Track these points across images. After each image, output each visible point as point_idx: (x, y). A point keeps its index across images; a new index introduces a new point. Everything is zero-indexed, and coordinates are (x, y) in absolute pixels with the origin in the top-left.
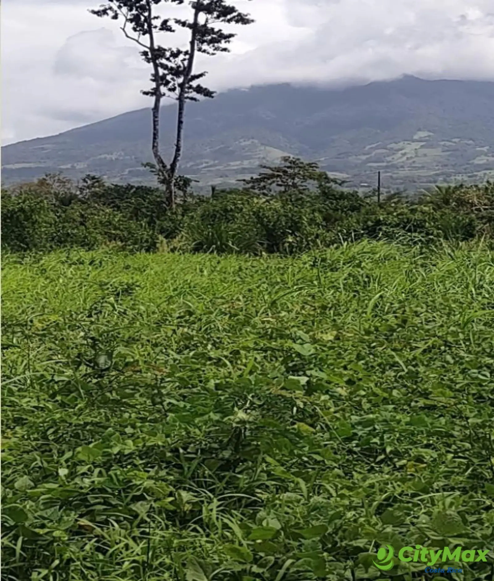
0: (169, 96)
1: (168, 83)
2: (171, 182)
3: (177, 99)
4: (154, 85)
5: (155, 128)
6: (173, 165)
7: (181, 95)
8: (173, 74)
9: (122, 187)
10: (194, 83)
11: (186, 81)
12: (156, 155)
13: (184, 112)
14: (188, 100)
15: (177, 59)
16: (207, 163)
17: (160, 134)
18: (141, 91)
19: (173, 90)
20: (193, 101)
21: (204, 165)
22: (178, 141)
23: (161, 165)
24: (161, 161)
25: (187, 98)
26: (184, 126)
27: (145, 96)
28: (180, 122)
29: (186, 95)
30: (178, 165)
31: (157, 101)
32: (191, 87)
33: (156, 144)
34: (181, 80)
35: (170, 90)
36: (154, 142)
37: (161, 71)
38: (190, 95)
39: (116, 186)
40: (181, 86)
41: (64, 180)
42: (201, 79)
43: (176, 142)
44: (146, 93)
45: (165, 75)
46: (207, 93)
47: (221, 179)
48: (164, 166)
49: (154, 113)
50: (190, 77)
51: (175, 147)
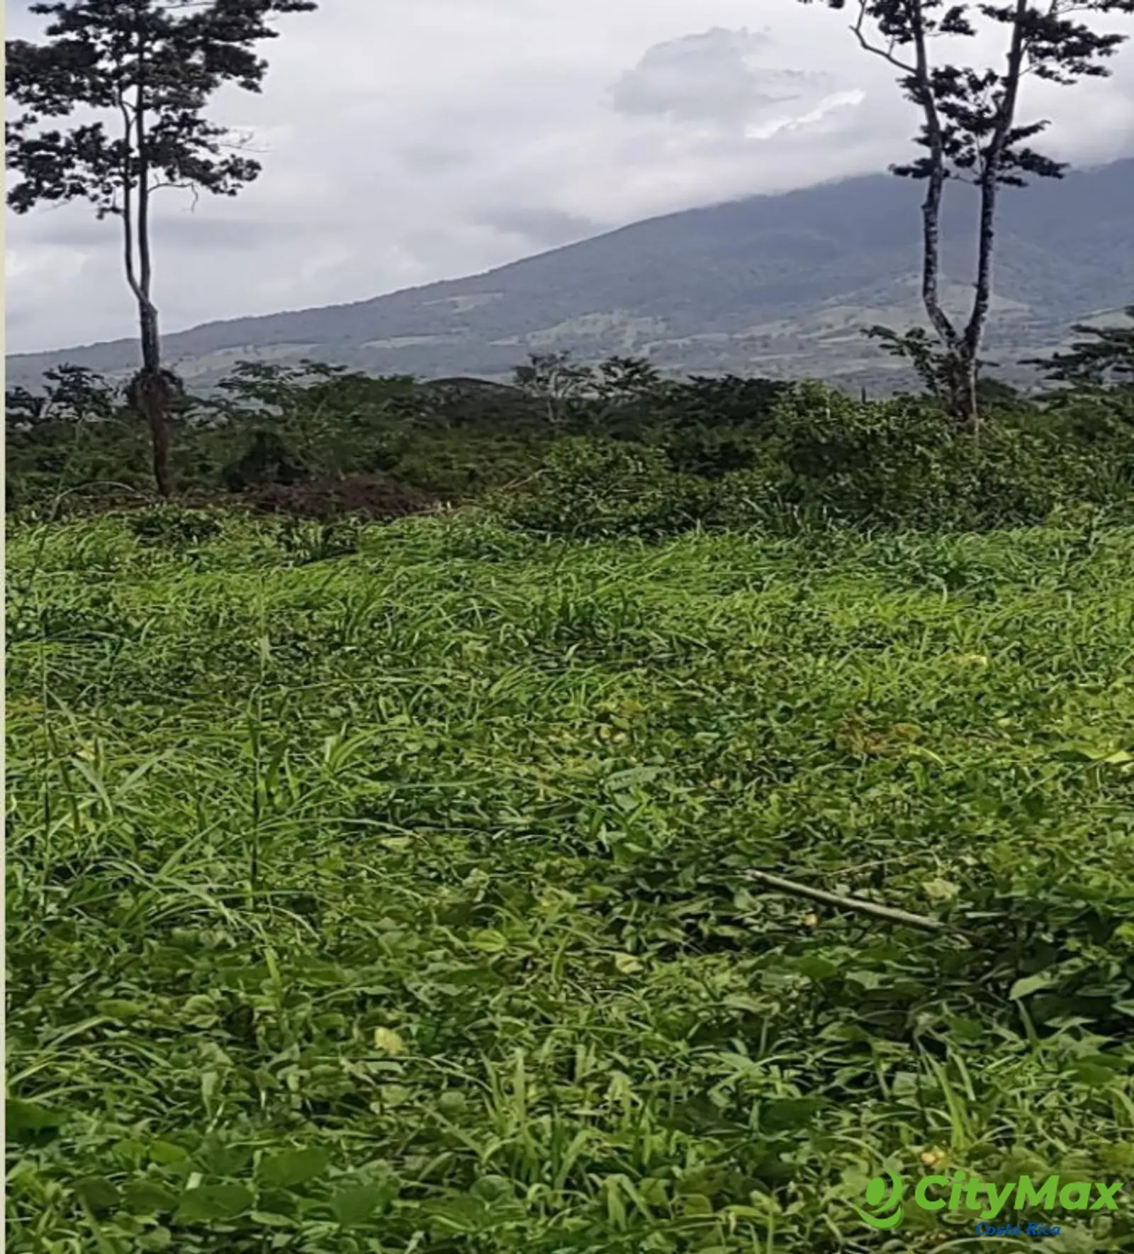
0: (957, 177)
1: (956, 146)
2: (968, 368)
3: (977, 182)
4: (926, 153)
5: (929, 250)
6: (972, 331)
7: (987, 173)
8: (967, 128)
9: (712, 382)
10: (1017, 146)
11: (1000, 143)
12: (932, 309)
13: (996, 212)
14: (1001, 184)
15: (981, 94)
16: (830, 326)
17: (939, 261)
18: (891, 167)
19: (967, 162)
20: (1014, 187)
21: (824, 332)
22: (982, 275)
23: (944, 330)
24: (942, 323)
25: (1000, 179)
26: (995, 242)
27: (901, 178)
28: (986, 235)
29: (998, 173)
30: (982, 327)
31: (935, 188)
32: (1008, 156)
33: (931, 285)
34: (986, 141)
35: (959, 163)
36: (927, 279)
37: (943, 120)
38: (1007, 173)
39: (701, 380)
40: (987, 152)
41: (576, 369)
42: (1033, 136)
43: (976, 279)
44: (902, 172)
45: (951, 130)
46: (1049, 169)
47: (865, 361)
48: (951, 334)
49: (927, 215)
50: (1008, 133)
51: (975, 291)
